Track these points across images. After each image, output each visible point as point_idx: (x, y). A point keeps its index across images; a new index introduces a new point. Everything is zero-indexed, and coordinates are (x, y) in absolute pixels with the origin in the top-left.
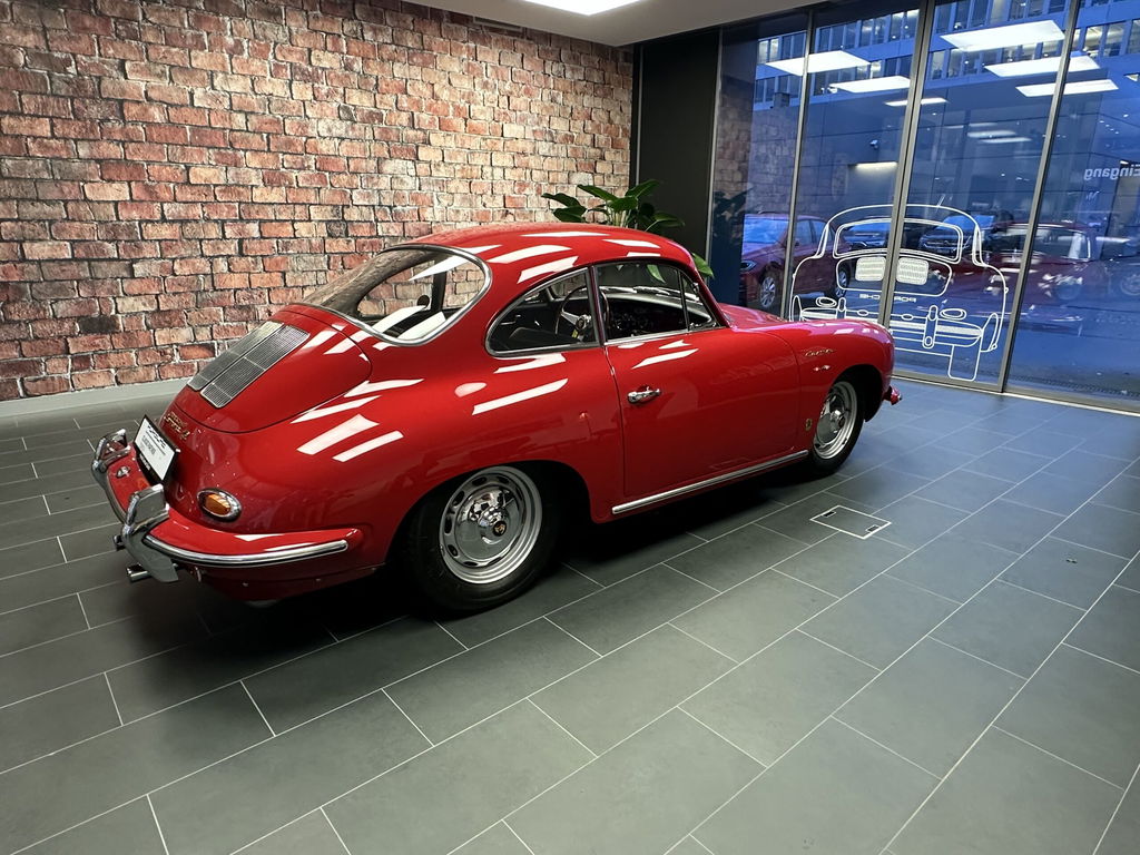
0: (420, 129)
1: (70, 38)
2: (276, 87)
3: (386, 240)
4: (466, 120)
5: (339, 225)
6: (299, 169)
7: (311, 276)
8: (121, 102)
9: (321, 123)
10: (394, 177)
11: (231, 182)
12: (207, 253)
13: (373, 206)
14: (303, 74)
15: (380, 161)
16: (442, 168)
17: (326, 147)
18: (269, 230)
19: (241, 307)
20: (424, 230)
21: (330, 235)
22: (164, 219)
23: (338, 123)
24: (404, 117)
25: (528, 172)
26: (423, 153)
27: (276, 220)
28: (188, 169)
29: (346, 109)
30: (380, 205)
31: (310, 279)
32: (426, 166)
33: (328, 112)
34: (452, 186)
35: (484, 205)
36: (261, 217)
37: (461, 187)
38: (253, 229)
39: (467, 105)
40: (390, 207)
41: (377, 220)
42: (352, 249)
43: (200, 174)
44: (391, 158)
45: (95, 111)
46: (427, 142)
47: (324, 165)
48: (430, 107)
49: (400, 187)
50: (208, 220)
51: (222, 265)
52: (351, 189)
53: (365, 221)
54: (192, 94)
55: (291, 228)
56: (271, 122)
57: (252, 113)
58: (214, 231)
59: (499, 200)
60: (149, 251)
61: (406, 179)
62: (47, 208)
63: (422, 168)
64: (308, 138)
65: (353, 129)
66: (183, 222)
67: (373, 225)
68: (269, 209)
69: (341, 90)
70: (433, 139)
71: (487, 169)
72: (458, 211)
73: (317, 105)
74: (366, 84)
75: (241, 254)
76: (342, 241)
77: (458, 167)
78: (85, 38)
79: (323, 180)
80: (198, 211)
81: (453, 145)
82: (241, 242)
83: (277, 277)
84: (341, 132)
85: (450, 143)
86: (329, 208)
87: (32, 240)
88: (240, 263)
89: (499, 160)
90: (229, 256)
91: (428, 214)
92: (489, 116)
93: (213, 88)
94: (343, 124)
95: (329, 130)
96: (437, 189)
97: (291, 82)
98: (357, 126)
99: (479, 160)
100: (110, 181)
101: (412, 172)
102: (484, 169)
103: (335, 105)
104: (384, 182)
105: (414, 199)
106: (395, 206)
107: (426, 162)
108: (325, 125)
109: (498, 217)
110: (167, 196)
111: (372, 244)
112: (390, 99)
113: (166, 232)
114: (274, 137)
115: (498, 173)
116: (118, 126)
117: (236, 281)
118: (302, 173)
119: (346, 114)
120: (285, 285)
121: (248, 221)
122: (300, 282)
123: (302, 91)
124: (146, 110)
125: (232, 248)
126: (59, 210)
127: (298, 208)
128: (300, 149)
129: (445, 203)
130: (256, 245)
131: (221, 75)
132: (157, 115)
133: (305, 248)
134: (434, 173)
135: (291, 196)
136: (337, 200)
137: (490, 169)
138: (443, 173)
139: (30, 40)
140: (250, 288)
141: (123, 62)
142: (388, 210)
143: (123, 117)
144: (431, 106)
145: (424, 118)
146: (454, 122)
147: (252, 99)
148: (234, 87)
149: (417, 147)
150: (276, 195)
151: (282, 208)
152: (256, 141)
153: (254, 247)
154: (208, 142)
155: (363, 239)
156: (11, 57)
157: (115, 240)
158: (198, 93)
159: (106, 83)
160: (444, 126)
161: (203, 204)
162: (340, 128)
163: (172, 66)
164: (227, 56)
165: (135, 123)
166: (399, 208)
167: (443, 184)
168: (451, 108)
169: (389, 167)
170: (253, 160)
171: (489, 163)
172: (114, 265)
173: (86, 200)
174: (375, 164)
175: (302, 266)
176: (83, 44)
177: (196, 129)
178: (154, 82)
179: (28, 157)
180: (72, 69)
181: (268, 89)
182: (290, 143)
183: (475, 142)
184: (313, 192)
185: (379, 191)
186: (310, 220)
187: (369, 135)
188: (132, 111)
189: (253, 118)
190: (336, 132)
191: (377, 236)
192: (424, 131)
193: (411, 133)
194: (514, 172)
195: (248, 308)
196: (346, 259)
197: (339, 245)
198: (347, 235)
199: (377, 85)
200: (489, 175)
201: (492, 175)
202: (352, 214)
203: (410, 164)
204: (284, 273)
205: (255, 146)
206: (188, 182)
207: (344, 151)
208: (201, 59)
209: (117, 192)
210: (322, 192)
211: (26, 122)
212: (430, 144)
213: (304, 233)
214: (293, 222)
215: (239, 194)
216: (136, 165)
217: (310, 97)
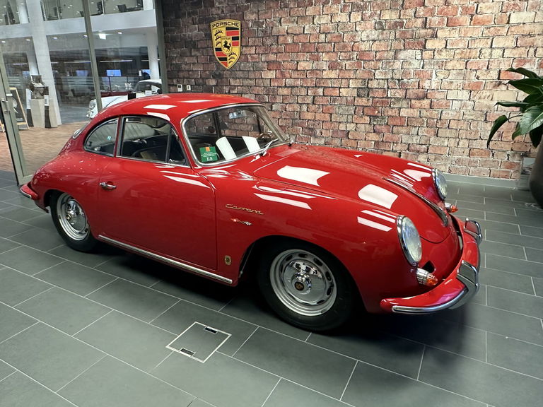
0: (430, 28)
1: (265, 13)
2: (342, 18)
3: (393, 100)
4: (472, 16)
5: (365, 90)
6: (347, 60)
7: (345, 117)
8: (278, 36)
9: (364, 33)
10: (404, 61)
11: (314, 68)
12: (299, 102)
13: (388, 79)
14: (358, 7)
15: (396, 52)
16: (444, 53)
17: (363, 47)
18: (328, 92)
19: (310, 128)
20: (421, 95)
21: (358, 96)
22: (285, 86)
23: (373, 32)
24: (419, 22)
25: (532, 50)
26: (429, 45)
27: (332, 87)
28: (298, 63)
29: (380, 23)
30: (392, 79)
31: (344, 119)
32: (431, 52)
33: (369, 26)
34: (449, 66)
35: (477, 78)
36: (324, 85)
37: (458, 66)
38: (320, 91)
39: (476, 5)
40: (399, 80)
41: (388, 88)
42: (370, 104)
43: (302, 65)
44: (405, 49)
45: (269, 42)
46: (435, 36)
47: (362, 57)
48: (440, 13)
49: (408, 67)
50: (302, 86)
51: (305, 108)
52: (375, 70)
53: (381, 88)
54: (304, 28)
55: (338, 92)
56: (337, 36)
57: (329, 33)
58: (303, 92)
59: (494, 74)
60: (279, 99)
61: (414, 61)
62: (250, 82)
63: (427, 54)
64: (355, 42)
65: (382, 34)
66: (293, 87)
67: (385, 91)
68: (329, 81)
69: (379, 12)
70: (440, 34)
71: (487, 52)
72: (452, 82)
73: (363, 23)
74: (395, 5)
75: (313, 103)
76: (364, 100)
77: (458, 51)
78: (270, 11)
79: (359, 65)
80: (299, 82)
81: (457, 36)
82: (314, 97)
83: (327, 116)
84: (375, 37)
85: (455, 34)
86: (360, 81)
87: (245, 94)
88: (313, 108)
89: (499, 42)
90: (308, 104)
91: (426, 84)
92: (496, 10)
93: (313, 24)
94: (377, 32)
95: (368, 36)
96: (436, 67)
97: (350, 13)
98: (385, 32)
99: (479, 44)
100: (270, 70)
101: (419, 57)
102: (483, 51)
103: (373, 21)
104: (398, 65)
105: (417, 74)
106: (402, 79)
107: (431, 50)
108: (366, 34)
109: (490, 86)
110: (288, 76)
111: (383, 102)
112: (411, 12)
113: (285, 91)
114: (337, 44)
115: (497, 53)
116: (276, 47)
117: (309, 116)
118: (349, 62)
119: (380, 26)
120: (331, 121)
121: (319, 87)
122: (338, 120)
123: (356, 17)
124: (286, 38)
125: (309, 100)
126: (253, 82)
127: (344, 81)
128: (349, 49)
129: (442, 77)
130: (320, 99)
131: (317, 16)
132: (290, 40)
133: (344, 102)
134: (437, 57)
135: (341, 75)
136: (366, 76)
137: (490, 50)
138: (444, 55)
139: (253, 17)
140: (314, 120)
141: (281, 18)
142: (397, 82)
143: (278, 43)
144: (442, 11)
145: (435, 20)
146: (461, 20)
147: (330, 26)
148: (323, 21)
149: (426, 40)
150: (333, 74)
151: (335, 81)
152: (328, 47)
153: (319, 100)
154: (307, 50)
155: (377, 99)
156: (247, 24)
157: (268, 94)
158: (307, 27)
159: (274, 29)
160: (451, 23)
161: (301, 79)
162: (375, 35)
163: (298, 17)
164: (321, 6)
165: (281, 45)
166: (405, 80)
167: (443, 64)
168: (460, 9)
169: (402, 55)
170: (325, 57)
171: (489, 46)
172: (267, 104)
173: (262, 78)
174: (393, 53)
175: (341, 111)
176: (269, 14)
177: (304, 44)
178: (291, 25)
179: (248, 62)
180: (264, 26)
181: (337, 19)
182: (345, 46)
183: (477, 32)
184: (352, 72)
185: (393, 70)
186: (349, 87)
187: (392, 36)
188: (281, 39)
189: (329, 36)
190: (372, 37)
191: (387, 97)
192: (433, 29)
193: (423, 31)
194: (515, 51)
195: (312, 129)
196: (365, 110)
197: (363, 102)
198: (368, 96)
199: (403, 5)
200: (487, 55)
201: (491, 55)
202: (374, 84)
203: (418, 52)
204: (331, 114)
205: (327, 50)
206: (297, 69)
207: (374, 48)
208: (310, 11)
209: (271, 74)
210: (358, 72)
211: (249, 48)
212: (436, 37)
213: (345, 94)
214: (340, 88)
215: (317, 74)
216: (279, 63)
217: (360, 19)
